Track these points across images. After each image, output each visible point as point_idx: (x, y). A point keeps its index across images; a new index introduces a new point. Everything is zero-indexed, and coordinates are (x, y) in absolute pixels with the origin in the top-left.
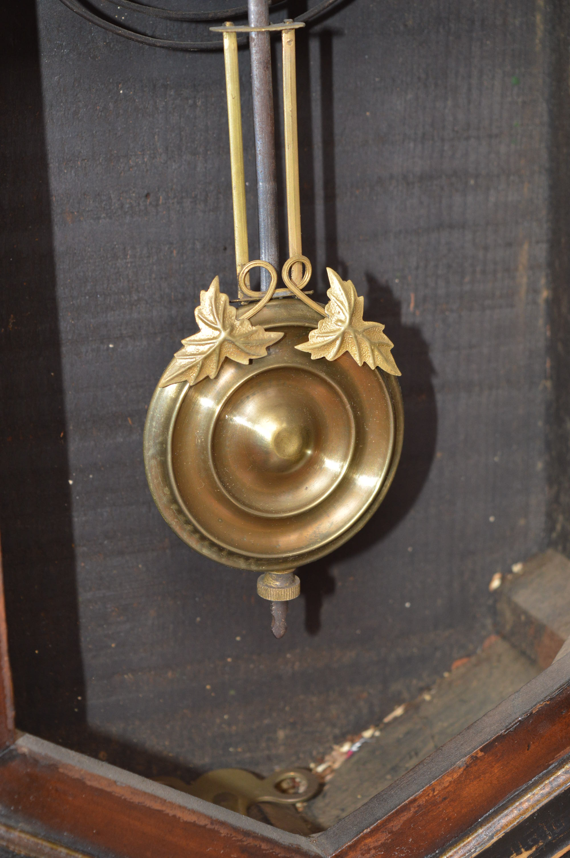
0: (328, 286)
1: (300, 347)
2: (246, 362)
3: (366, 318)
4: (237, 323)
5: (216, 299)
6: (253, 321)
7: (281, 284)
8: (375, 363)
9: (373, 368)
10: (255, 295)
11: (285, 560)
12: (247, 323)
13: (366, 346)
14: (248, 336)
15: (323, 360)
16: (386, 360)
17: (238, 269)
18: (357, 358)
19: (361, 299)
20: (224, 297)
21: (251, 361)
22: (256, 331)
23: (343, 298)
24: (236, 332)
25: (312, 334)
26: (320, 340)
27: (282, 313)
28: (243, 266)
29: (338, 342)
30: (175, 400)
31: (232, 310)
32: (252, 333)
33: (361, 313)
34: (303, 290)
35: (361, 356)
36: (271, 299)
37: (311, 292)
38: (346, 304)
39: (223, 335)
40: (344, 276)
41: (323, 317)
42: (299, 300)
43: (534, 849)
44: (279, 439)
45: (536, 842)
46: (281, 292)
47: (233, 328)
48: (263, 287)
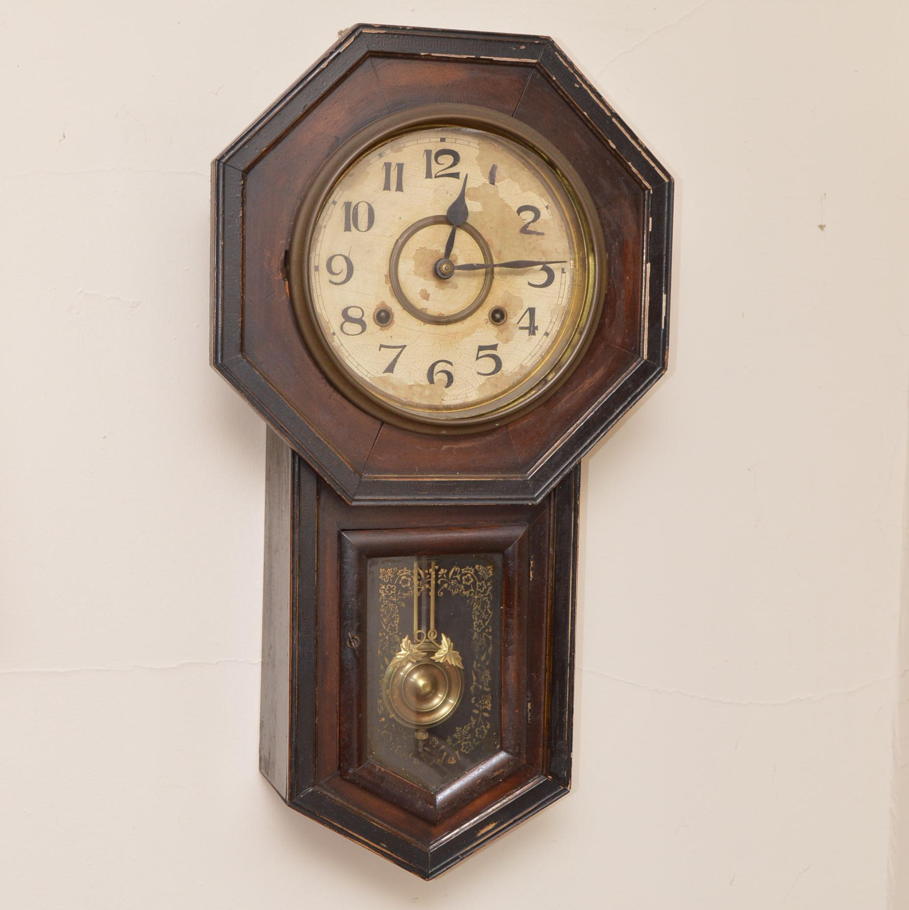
0: (442, 639)
1: (432, 658)
2: (415, 661)
3: (453, 650)
4: (413, 649)
5: (407, 641)
6: (418, 649)
7: (427, 638)
8: (455, 664)
9: (455, 665)
10: (419, 641)
11: (424, 726)
12: (416, 650)
13: (452, 658)
14: (417, 653)
15: (439, 662)
16: (459, 663)
17: (414, 632)
18: (450, 662)
19: (452, 644)
20: (409, 641)
21: (417, 661)
22: (418, 652)
23: (446, 643)
24: (413, 652)
25: (436, 654)
26: (438, 656)
27: (427, 647)
28: (416, 632)
29: (444, 657)
30: (393, 672)
31: (412, 645)
32: (417, 652)
33: (452, 648)
34: (434, 640)
35: (451, 662)
36: (424, 642)
37: (436, 641)
38: (447, 645)
39: (409, 653)
40: (447, 636)
41: (440, 649)
42: (433, 643)
44: (424, 686)
45: (497, 820)
46: (427, 640)
47: (412, 650)
48: (422, 638)
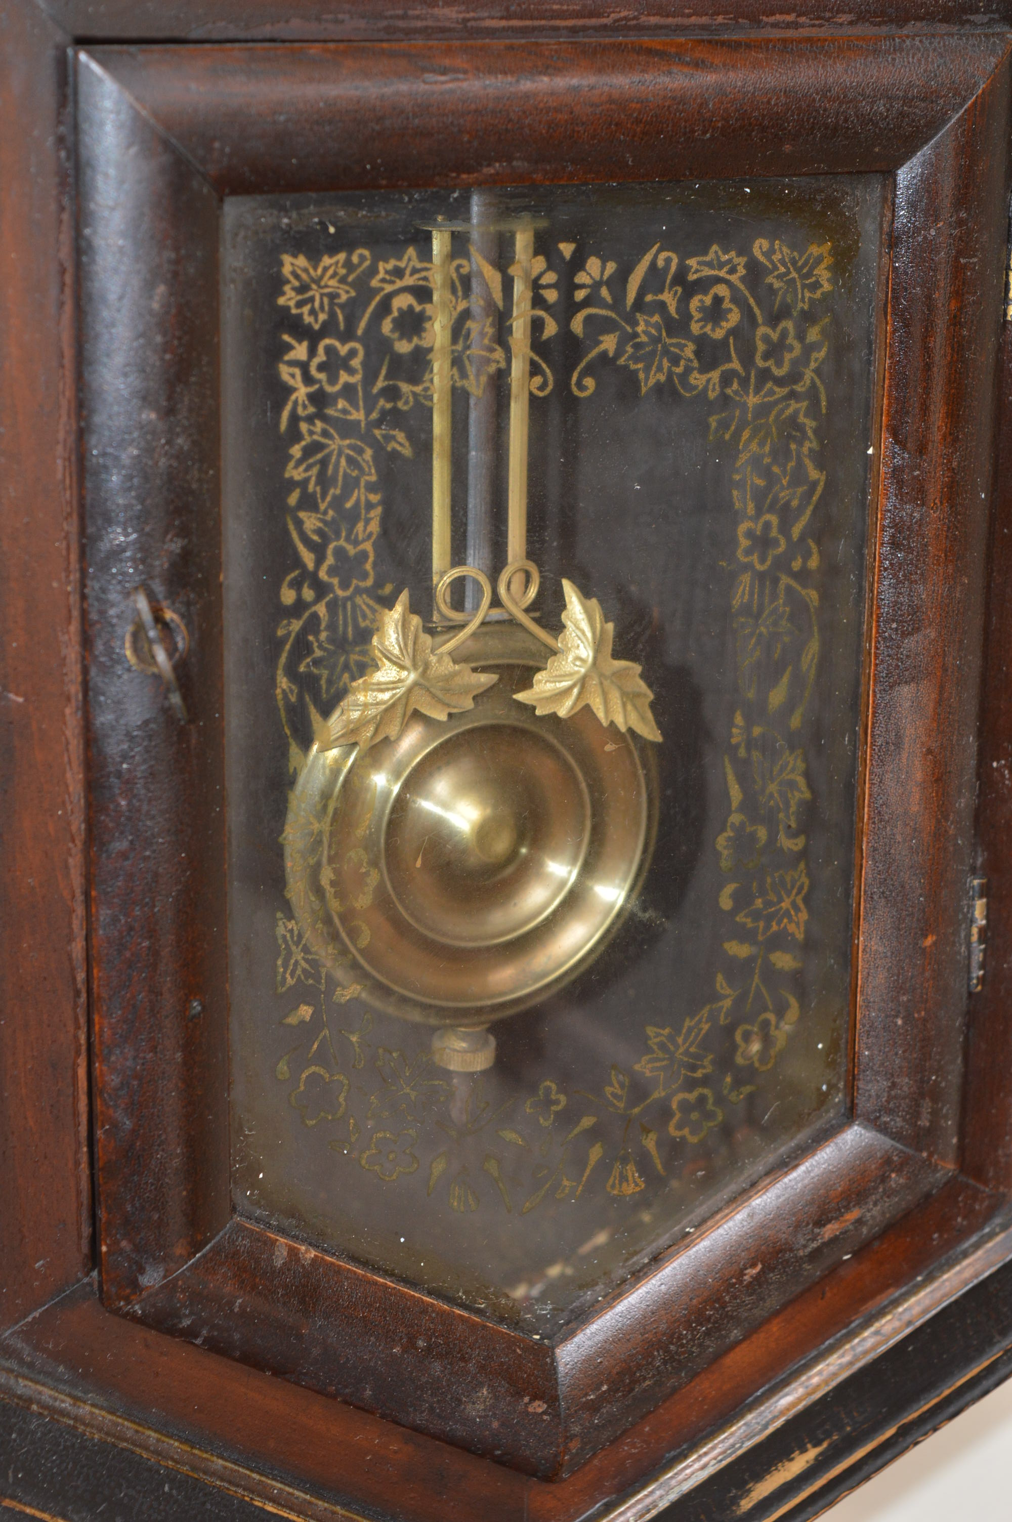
0: (564, 606)
1: (520, 697)
2: (443, 717)
3: (616, 655)
4: (433, 659)
5: (405, 624)
6: (457, 657)
7: (496, 602)
8: (626, 722)
9: (623, 729)
10: (457, 617)
11: (479, 1011)
12: (447, 659)
13: (615, 697)
14: (449, 678)
15: (554, 717)
16: (643, 718)
17: (435, 579)
18: (601, 715)
19: (610, 626)
20: (415, 620)
21: (450, 715)
22: (459, 672)
23: (585, 626)
24: (432, 672)
25: (539, 676)
26: (549, 686)
27: (494, 644)
28: (442, 574)
29: (576, 691)
30: (336, 772)
31: (426, 639)
32: (454, 674)
33: (608, 648)
34: (527, 610)
35: (607, 712)
36: (483, 624)
37: (537, 614)
38: (589, 635)
39: (411, 677)
40: (586, 592)
41: (554, 652)
42: (520, 626)
43: (825, 1445)
44: (484, 831)
45: (828, 1435)
46: (496, 614)
47: (427, 666)
48: (468, 604)
